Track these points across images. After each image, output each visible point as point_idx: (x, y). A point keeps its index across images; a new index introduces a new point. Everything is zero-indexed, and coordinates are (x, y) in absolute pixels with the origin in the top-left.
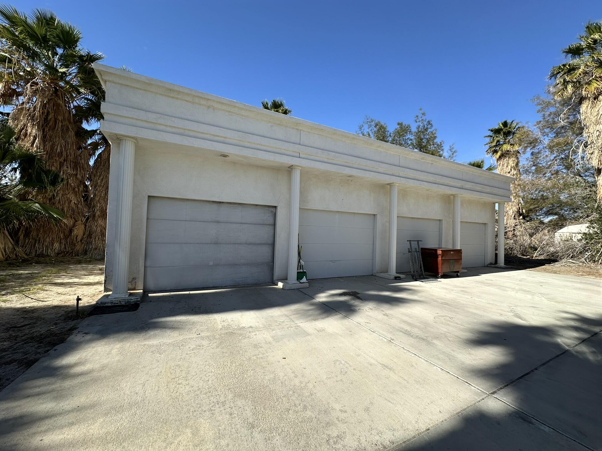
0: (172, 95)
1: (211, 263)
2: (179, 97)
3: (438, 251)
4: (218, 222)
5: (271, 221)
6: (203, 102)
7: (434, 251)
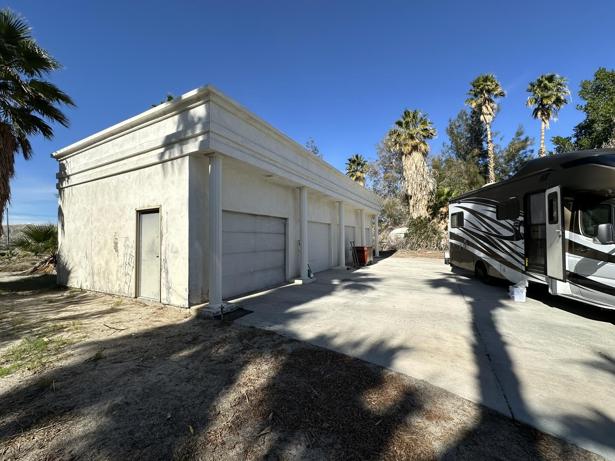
0: (250, 122)
1: (252, 270)
2: (254, 124)
3: (365, 248)
4: (255, 233)
5: (283, 231)
6: (266, 131)
7: (362, 249)
